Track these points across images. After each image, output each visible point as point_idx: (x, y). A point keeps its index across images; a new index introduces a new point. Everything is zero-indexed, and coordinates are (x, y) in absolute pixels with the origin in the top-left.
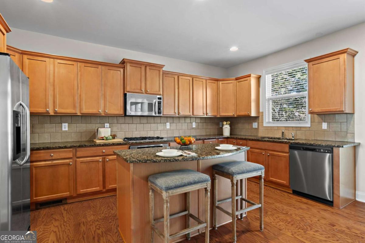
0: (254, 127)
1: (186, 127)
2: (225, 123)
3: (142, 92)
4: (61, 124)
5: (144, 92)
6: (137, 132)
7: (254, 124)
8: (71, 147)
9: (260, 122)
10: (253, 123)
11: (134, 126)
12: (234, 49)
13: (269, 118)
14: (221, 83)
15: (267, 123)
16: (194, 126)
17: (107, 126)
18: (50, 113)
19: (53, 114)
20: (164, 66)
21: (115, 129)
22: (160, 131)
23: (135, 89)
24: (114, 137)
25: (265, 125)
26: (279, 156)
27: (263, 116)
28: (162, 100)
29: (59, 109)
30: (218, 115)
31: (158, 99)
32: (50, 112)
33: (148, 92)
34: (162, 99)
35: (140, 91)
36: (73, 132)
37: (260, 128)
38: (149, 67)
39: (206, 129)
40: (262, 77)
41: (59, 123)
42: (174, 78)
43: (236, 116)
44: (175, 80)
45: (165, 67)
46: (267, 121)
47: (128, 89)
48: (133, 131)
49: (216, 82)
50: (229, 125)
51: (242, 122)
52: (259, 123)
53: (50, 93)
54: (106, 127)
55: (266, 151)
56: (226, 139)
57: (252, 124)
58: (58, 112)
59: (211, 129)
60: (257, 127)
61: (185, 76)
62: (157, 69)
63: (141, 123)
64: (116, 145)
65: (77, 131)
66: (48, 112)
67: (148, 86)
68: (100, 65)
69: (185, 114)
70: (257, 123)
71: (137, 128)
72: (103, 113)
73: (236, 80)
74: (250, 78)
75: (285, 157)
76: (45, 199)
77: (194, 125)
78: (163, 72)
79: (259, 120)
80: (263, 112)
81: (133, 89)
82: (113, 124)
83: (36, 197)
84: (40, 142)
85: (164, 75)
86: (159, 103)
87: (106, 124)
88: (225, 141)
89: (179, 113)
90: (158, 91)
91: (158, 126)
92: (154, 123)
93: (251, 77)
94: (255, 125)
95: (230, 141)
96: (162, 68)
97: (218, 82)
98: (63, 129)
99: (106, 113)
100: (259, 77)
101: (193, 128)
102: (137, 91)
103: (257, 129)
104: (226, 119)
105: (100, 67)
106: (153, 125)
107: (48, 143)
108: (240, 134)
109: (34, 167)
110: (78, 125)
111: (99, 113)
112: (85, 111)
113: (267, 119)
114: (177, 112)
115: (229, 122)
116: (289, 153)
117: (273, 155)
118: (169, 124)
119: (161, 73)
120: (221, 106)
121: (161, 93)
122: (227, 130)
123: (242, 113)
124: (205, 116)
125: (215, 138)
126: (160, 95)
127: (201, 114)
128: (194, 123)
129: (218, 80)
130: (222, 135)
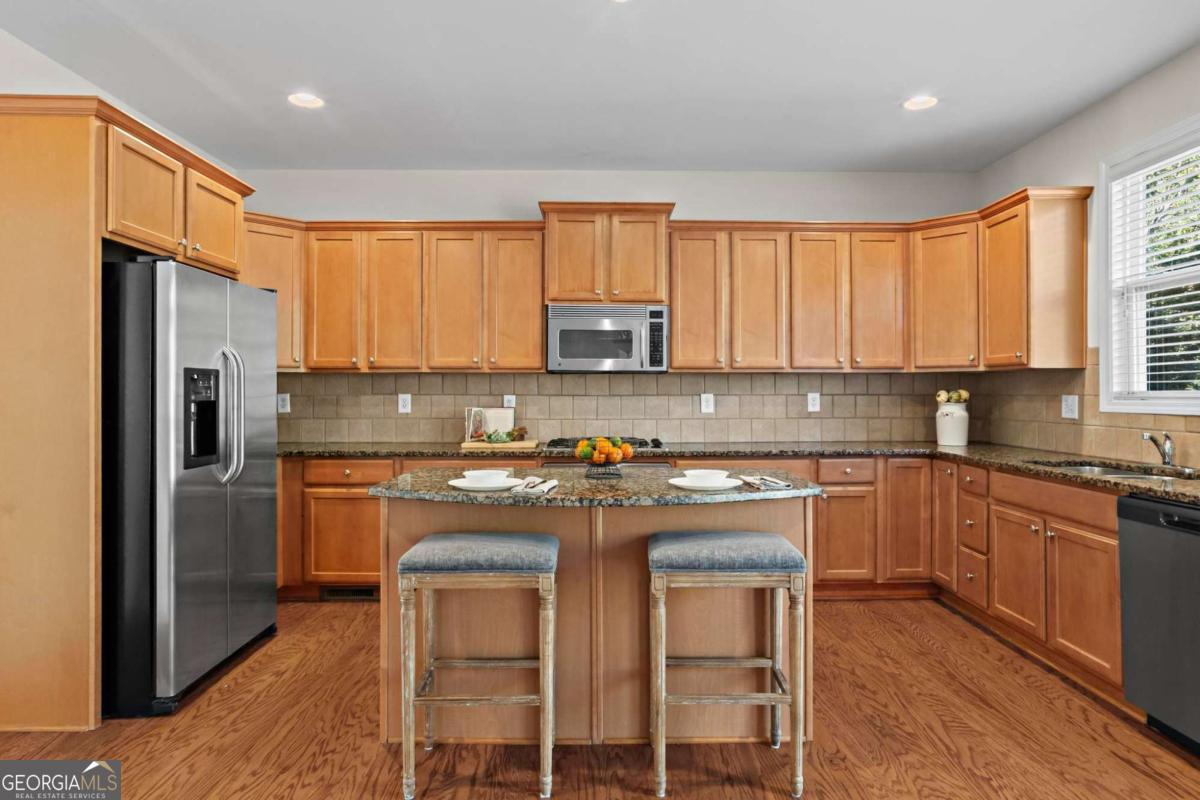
0: (1065, 414)
1: (781, 409)
2: (943, 396)
3: (596, 297)
4: (395, 397)
5: (602, 298)
6: (601, 423)
7: (1066, 401)
8: (389, 456)
9: (1086, 393)
10: (1064, 397)
11: (590, 403)
12: (921, 102)
13: (1127, 372)
14: (919, 235)
15: (1115, 398)
16: (813, 405)
17: (509, 401)
18: (359, 369)
19: (367, 371)
20: (674, 205)
21: (532, 412)
22: (678, 422)
23: (574, 291)
24: (519, 434)
25: (1105, 406)
26: (1087, 546)
27: (1098, 365)
28: (665, 321)
29: (378, 357)
30: (909, 363)
31: (651, 317)
32: (360, 365)
33: (616, 298)
34: (665, 315)
35: (588, 295)
36: (423, 418)
37: (1089, 420)
38: (621, 215)
39: (868, 418)
40: (1095, 193)
41: (391, 394)
42: (715, 240)
43: (982, 368)
44: (717, 248)
45: (676, 209)
46: (1116, 389)
47: (553, 290)
48: (586, 419)
49: (899, 237)
50: (963, 405)
51: (1025, 392)
52: (1086, 398)
53: (360, 317)
54: (505, 405)
55: (1049, 519)
56: (927, 461)
57: (1060, 401)
58: (377, 364)
59: (890, 422)
60: (1076, 416)
61: (757, 229)
62: (647, 218)
63: (614, 395)
64: (501, 456)
65: (434, 416)
66: (355, 367)
67: (617, 277)
68: (479, 229)
69: (760, 365)
70: (1077, 397)
71: (600, 411)
72: (485, 365)
73: (983, 218)
74: (1027, 206)
75: (1105, 548)
76: (333, 579)
77: (814, 402)
78: (669, 227)
79: (1083, 386)
80: (1096, 351)
81: (570, 291)
82: (528, 397)
83: (317, 570)
84: (351, 440)
85: (676, 236)
86: (656, 330)
87: (506, 397)
88: (920, 468)
89: (732, 359)
90: (652, 290)
91: (671, 403)
92: (658, 395)
93: (1031, 203)
94: (1069, 406)
95: (939, 470)
96: (669, 212)
97: (911, 233)
98: (401, 410)
99: (492, 366)
100: (1085, 192)
101: (810, 413)
102: (582, 295)
103: (1077, 424)
104: (952, 380)
105: (477, 235)
106: (653, 401)
107: (368, 443)
108: (1019, 444)
109: (315, 498)
110: (435, 398)
111: (474, 365)
112: (440, 360)
113: (1116, 380)
114: (723, 359)
115: (965, 394)
116: (1119, 534)
117: (1063, 537)
118: (710, 397)
119: (663, 230)
120: (919, 329)
121: (663, 295)
122: (952, 426)
123: (1002, 356)
124: (847, 370)
125: (870, 455)
126: (660, 302)
127: (828, 362)
128: (811, 396)
129: (907, 229)
130: (935, 442)
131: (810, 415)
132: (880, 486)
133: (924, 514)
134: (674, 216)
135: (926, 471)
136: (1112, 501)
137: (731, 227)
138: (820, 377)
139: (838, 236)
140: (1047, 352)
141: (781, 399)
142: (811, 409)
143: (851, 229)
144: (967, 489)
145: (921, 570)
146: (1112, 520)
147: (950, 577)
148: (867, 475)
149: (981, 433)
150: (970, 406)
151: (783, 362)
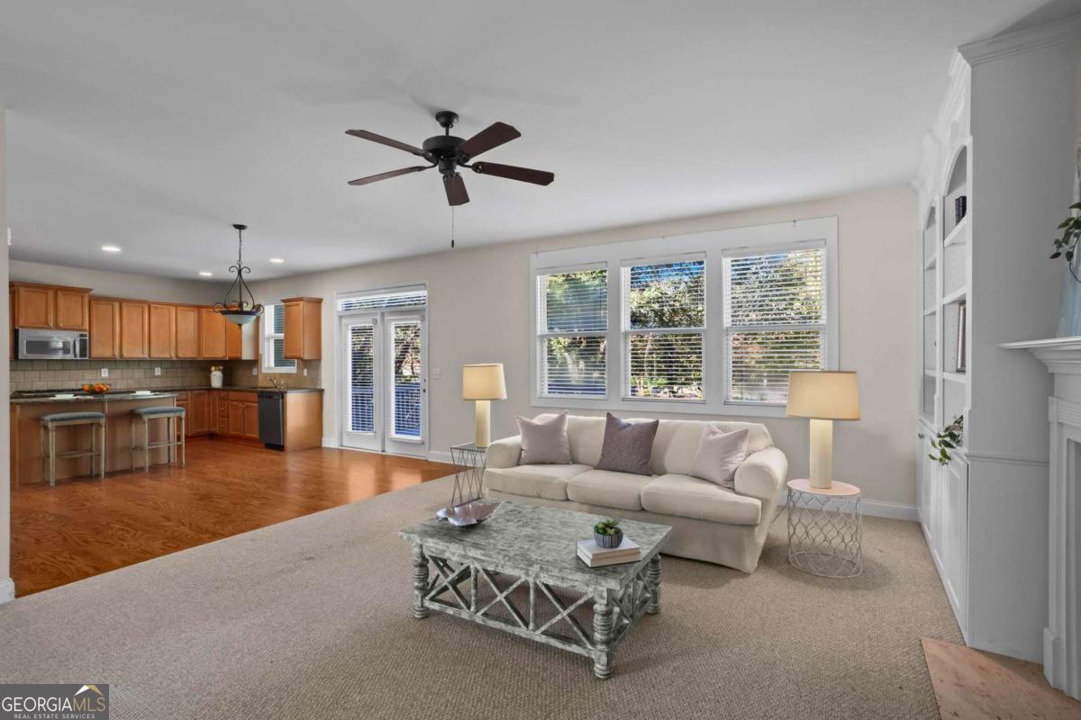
0: (253, 374)
2: (213, 368)
5: (51, 328)
9: (259, 367)
10: (253, 369)
11: (37, 374)
13: (269, 361)
14: (204, 310)
15: (267, 369)
20: (91, 289)
23: (34, 323)
25: (264, 371)
26: (251, 407)
27: (261, 359)
28: (87, 338)
30: (199, 356)
31: (81, 336)
33: (59, 328)
34: (88, 336)
35: (45, 326)
37: (260, 375)
38: (63, 291)
39: (182, 377)
42: (112, 305)
43: (227, 359)
44: (114, 310)
45: (93, 291)
46: (267, 366)
47: (22, 323)
48: (34, 381)
49: (196, 310)
50: (221, 372)
51: (241, 368)
52: (259, 369)
55: (243, 402)
56: (207, 392)
59: (192, 379)
60: (256, 374)
61: (133, 302)
62: (77, 294)
63: (50, 370)
67: (61, 319)
69: (136, 357)
70: (256, 369)
71: (42, 377)
75: (255, 407)
77: (158, 372)
78: (89, 299)
79: (258, 365)
80: (261, 355)
81: (31, 323)
85: (93, 302)
86: (83, 342)
88: (205, 393)
89: (121, 354)
90: (81, 325)
91: (86, 373)
94: (255, 372)
95: (212, 394)
96: (89, 292)
97: (201, 309)
102: (40, 326)
103: (257, 377)
104: (216, 362)
106: (74, 372)
113: (266, 363)
114: (117, 353)
115: (221, 368)
116: (258, 402)
117: (247, 407)
118: (106, 370)
119: (86, 300)
120: (204, 345)
121: (87, 328)
122: (216, 379)
123: (234, 355)
124: (174, 359)
125: (185, 390)
126: (85, 330)
127: (166, 356)
128: (156, 369)
129: (199, 307)
130: (210, 385)
131: (156, 377)
132: (189, 402)
133: (206, 409)
134: (91, 293)
135: (206, 396)
136: (256, 395)
137: (121, 301)
138: (161, 362)
139: (170, 307)
140: (247, 355)
141: (142, 370)
142: (156, 374)
143: (176, 306)
144: (222, 399)
145: (206, 429)
146: (256, 399)
147: (217, 429)
148: (184, 397)
149: (228, 380)
150: (224, 372)
151: (146, 356)
